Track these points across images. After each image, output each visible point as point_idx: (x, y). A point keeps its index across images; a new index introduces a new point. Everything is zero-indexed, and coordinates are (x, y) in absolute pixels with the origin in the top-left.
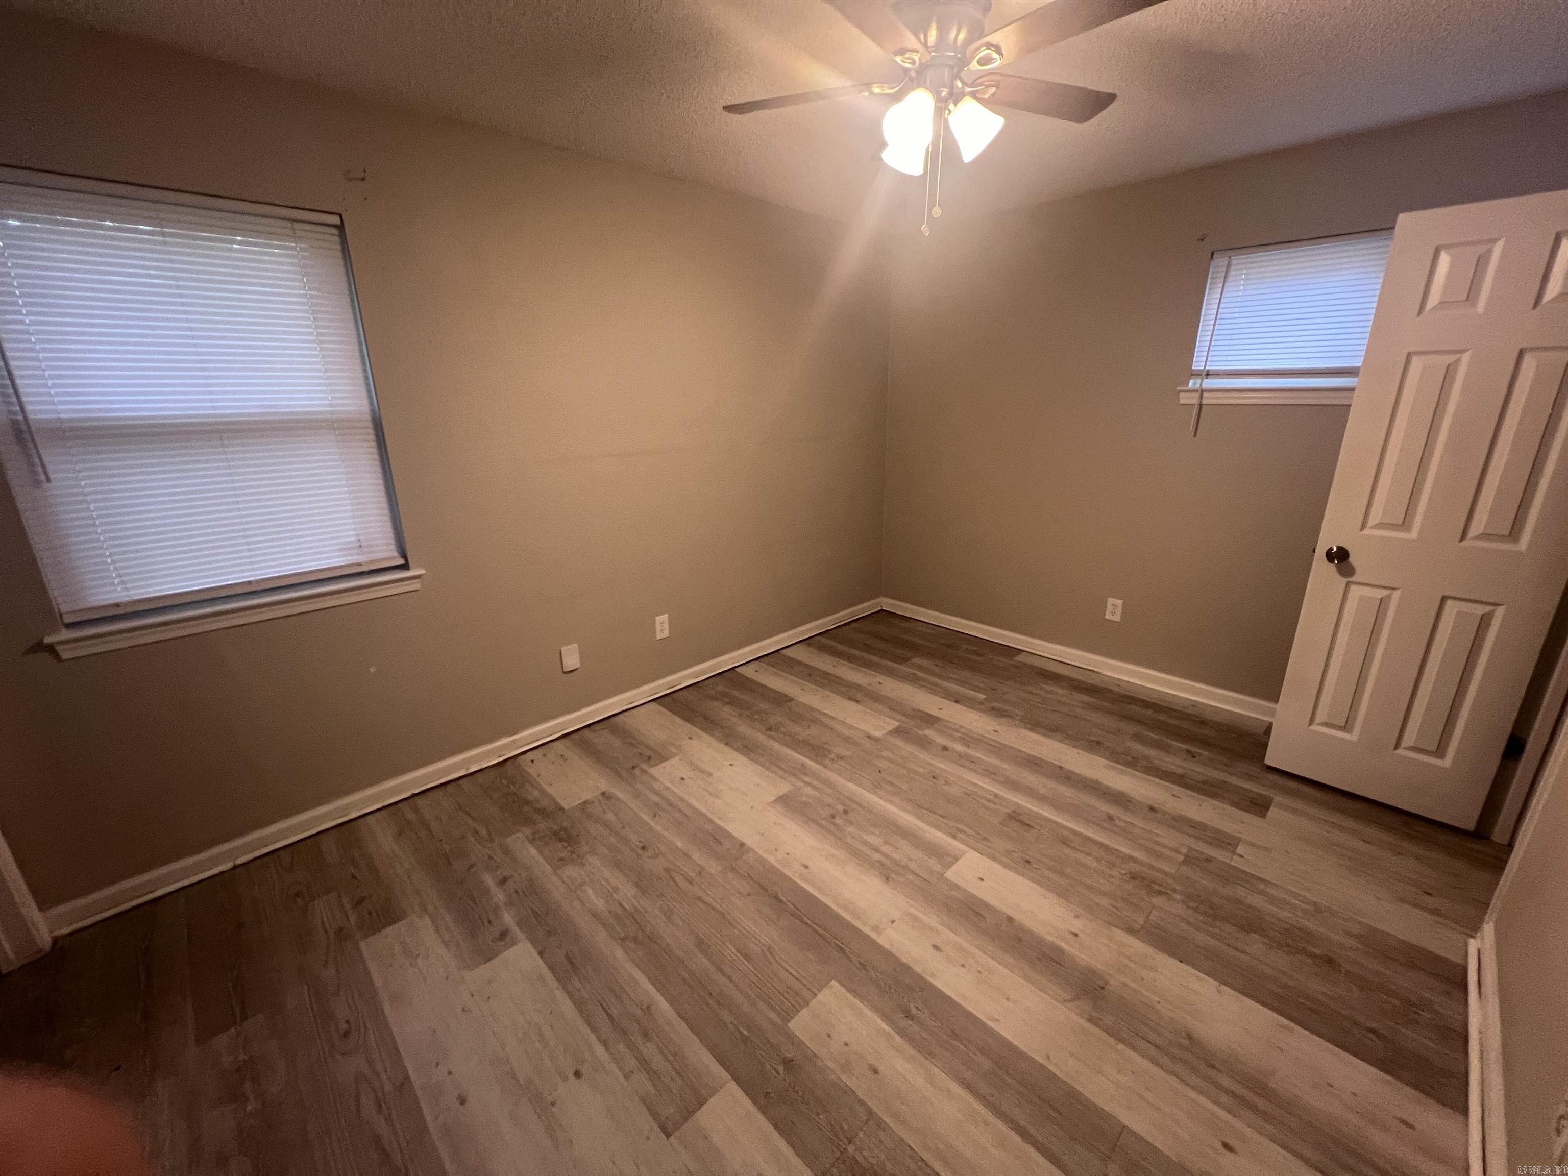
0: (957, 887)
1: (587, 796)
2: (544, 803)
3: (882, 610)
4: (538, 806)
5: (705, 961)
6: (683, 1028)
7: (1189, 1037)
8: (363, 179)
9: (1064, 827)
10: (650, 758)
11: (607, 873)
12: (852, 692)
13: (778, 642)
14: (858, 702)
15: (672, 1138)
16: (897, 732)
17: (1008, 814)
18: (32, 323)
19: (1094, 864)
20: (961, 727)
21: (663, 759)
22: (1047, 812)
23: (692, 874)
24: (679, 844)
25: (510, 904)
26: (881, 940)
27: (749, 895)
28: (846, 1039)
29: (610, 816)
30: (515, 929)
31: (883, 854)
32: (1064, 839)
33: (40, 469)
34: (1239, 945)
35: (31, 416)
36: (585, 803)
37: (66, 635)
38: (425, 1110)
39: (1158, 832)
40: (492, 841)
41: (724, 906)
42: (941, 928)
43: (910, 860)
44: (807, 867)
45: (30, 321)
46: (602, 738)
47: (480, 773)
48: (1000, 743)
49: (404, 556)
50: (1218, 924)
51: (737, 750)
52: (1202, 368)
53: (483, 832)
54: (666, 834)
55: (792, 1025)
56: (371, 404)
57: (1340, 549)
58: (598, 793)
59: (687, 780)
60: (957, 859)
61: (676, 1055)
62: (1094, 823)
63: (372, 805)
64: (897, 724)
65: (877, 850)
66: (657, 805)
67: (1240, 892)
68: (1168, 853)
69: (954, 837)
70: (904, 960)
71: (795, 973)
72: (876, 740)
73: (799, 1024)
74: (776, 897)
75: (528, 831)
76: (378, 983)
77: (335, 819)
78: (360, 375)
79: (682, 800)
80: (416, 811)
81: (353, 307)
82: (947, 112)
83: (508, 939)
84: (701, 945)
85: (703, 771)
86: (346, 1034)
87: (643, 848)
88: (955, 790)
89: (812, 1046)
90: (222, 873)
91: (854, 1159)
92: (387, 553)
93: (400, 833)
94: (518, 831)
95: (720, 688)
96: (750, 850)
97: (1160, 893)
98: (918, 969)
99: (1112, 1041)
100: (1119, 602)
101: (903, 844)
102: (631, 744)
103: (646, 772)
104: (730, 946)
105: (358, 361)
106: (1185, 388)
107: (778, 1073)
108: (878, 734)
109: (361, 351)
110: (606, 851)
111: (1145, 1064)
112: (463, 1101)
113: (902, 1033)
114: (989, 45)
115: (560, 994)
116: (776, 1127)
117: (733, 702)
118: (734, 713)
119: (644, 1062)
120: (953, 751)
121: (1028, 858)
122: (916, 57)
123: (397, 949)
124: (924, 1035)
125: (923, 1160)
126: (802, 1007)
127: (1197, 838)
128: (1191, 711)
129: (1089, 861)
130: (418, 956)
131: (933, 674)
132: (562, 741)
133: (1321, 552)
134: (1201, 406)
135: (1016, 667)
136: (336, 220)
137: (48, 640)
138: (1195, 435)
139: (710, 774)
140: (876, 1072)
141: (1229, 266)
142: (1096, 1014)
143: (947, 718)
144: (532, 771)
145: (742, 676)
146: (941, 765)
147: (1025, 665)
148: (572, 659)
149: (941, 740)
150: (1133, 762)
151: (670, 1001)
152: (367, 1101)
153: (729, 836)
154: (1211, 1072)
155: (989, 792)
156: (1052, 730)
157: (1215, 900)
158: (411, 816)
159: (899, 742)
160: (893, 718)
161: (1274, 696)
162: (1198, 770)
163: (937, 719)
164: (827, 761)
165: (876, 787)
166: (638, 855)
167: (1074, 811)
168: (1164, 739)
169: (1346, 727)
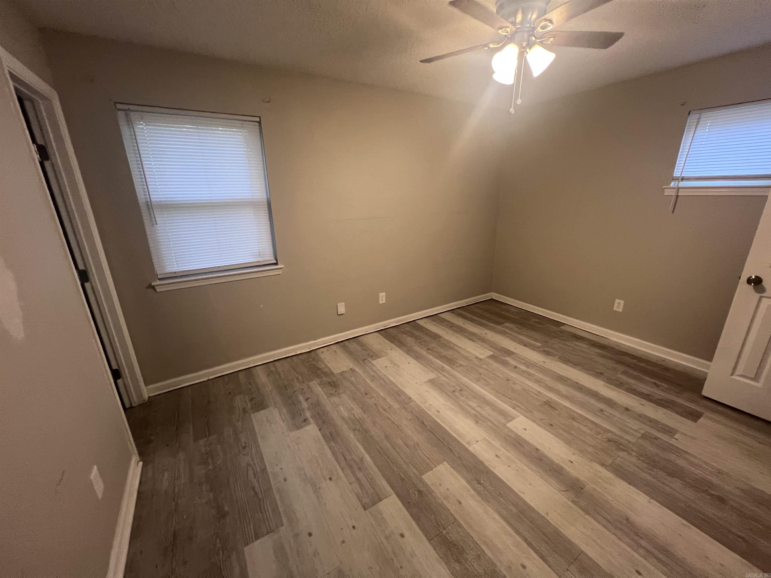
0: (512, 431)
1: (344, 369)
2: (326, 370)
3: (492, 299)
4: (323, 371)
5: (388, 444)
6: (375, 469)
7: (627, 519)
8: (269, 102)
9: (575, 412)
10: (372, 356)
11: (349, 402)
12: (472, 337)
13: (437, 310)
14: (473, 341)
15: (366, 511)
16: (492, 357)
17: (544, 402)
18: (155, 165)
19: (589, 432)
20: (526, 358)
21: (379, 357)
22: (567, 404)
23: (386, 408)
24: (382, 394)
25: (309, 409)
26: (470, 449)
27: (410, 420)
28: (448, 487)
29: (353, 379)
30: (310, 419)
31: (476, 411)
32: (573, 417)
33: (154, 219)
34: (667, 482)
35: (152, 200)
36: (343, 372)
37: (159, 282)
38: (271, 481)
39: (628, 421)
40: (304, 382)
41: (399, 423)
42: (500, 448)
43: (490, 416)
44: (439, 412)
45: (154, 164)
46: (353, 346)
47: (301, 355)
48: (545, 367)
49: (276, 260)
50: (655, 470)
51: (412, 357)
52: (680, 175)
53: (301, 378)
54: (376, 389)
55: (424, 477)
56: (267, 195)
57: (757, 277)
58: (349, 368)
59: (388, 368)
60: (514, 419)
61: (372, 479)
62: (592, 412)
63: (258, 363)
64: (492, 353)
65: (474, 409)
66: (373, 376)
67: (672, 457)
68: (633, 432)
69: (514, 408)
70: (481, 458)
71: (428, 456)
72: (481, 360)
73: (428, 477)
74: (423, 423)
75: (319, 381)
76: (257, 431)
77: (245, 366)
78: (264, 183)
79: (385, 376)
80: (275, 367)
81: (262, 155)
82: (526, 53)
83: (307, 422)
84: (387, 437)
85: (395, 364)
86: (244, 448)
87: (366, 394)
88: (517, 387)
89: (432, 487)
90: (204, 381)
91: (445, 536)
92: (269, 257)
93: (268, 375)
94: (314, 380)
95: (407, 329)
96: (413, 401)
97: (624, 450)
98: (487, 464)
99: (583, 513)
100: (622, 302)
101: (487, 408)
102: (365, 350)
103: (370, 362)
104: (400, 440)
105: (263, 177)
106: (667, 187)
107: (415, 495)
108: (481, 357)
109: (264, 173)
110: (349, 393)
111: (600, 527)
112: (285, 480)
113: (475, 489)
114: (546, 20)
115: (326, 447)
116: (412, 516)
117: (412, 335)
118: (413, 341)
119: (358, 480)
120: (520, 369)
121: (552, 423)
122: (508, 30)
123: (265, 419)
124: (486, 492)
125: (477, 544)
126: (429, 470)
127: (652, 427)
128: (663, 363)
129: (585, 429)
130: (272, 423)
131: (516, 332)
132: (336, 345)
133: (744, 278)
134: (678, 196)
135: (561, 332)
136: (258, 119)
137: (153, 284)
138: (673, 212)
139: (399, 366)
140: (460, 503)
141: (699, 119)
142: (575, 499)
143: (518, 353)
144: (322, 356)
145: (418, 324)
146: (513, 375)
147: (566, 331)
148: (342, 309)
149: (514, 363)
150: (620, 385)
151: (371, 458)
152: (251, 472)
153: (404, 394)
154: (636, 538)
155: (536, 390)
156: (575, 364)
157: (657, 459)
158: (273, 369)
159: (491, 361)
160: (490, 350)
161: (710, 358)
162: (659, 394)
163: (513, 353)
164: (455, 366)
165: (477, 380)
166: (363, 396)
167: (582, 405)
168: (642, 376)
169: (756, 378)
